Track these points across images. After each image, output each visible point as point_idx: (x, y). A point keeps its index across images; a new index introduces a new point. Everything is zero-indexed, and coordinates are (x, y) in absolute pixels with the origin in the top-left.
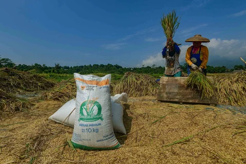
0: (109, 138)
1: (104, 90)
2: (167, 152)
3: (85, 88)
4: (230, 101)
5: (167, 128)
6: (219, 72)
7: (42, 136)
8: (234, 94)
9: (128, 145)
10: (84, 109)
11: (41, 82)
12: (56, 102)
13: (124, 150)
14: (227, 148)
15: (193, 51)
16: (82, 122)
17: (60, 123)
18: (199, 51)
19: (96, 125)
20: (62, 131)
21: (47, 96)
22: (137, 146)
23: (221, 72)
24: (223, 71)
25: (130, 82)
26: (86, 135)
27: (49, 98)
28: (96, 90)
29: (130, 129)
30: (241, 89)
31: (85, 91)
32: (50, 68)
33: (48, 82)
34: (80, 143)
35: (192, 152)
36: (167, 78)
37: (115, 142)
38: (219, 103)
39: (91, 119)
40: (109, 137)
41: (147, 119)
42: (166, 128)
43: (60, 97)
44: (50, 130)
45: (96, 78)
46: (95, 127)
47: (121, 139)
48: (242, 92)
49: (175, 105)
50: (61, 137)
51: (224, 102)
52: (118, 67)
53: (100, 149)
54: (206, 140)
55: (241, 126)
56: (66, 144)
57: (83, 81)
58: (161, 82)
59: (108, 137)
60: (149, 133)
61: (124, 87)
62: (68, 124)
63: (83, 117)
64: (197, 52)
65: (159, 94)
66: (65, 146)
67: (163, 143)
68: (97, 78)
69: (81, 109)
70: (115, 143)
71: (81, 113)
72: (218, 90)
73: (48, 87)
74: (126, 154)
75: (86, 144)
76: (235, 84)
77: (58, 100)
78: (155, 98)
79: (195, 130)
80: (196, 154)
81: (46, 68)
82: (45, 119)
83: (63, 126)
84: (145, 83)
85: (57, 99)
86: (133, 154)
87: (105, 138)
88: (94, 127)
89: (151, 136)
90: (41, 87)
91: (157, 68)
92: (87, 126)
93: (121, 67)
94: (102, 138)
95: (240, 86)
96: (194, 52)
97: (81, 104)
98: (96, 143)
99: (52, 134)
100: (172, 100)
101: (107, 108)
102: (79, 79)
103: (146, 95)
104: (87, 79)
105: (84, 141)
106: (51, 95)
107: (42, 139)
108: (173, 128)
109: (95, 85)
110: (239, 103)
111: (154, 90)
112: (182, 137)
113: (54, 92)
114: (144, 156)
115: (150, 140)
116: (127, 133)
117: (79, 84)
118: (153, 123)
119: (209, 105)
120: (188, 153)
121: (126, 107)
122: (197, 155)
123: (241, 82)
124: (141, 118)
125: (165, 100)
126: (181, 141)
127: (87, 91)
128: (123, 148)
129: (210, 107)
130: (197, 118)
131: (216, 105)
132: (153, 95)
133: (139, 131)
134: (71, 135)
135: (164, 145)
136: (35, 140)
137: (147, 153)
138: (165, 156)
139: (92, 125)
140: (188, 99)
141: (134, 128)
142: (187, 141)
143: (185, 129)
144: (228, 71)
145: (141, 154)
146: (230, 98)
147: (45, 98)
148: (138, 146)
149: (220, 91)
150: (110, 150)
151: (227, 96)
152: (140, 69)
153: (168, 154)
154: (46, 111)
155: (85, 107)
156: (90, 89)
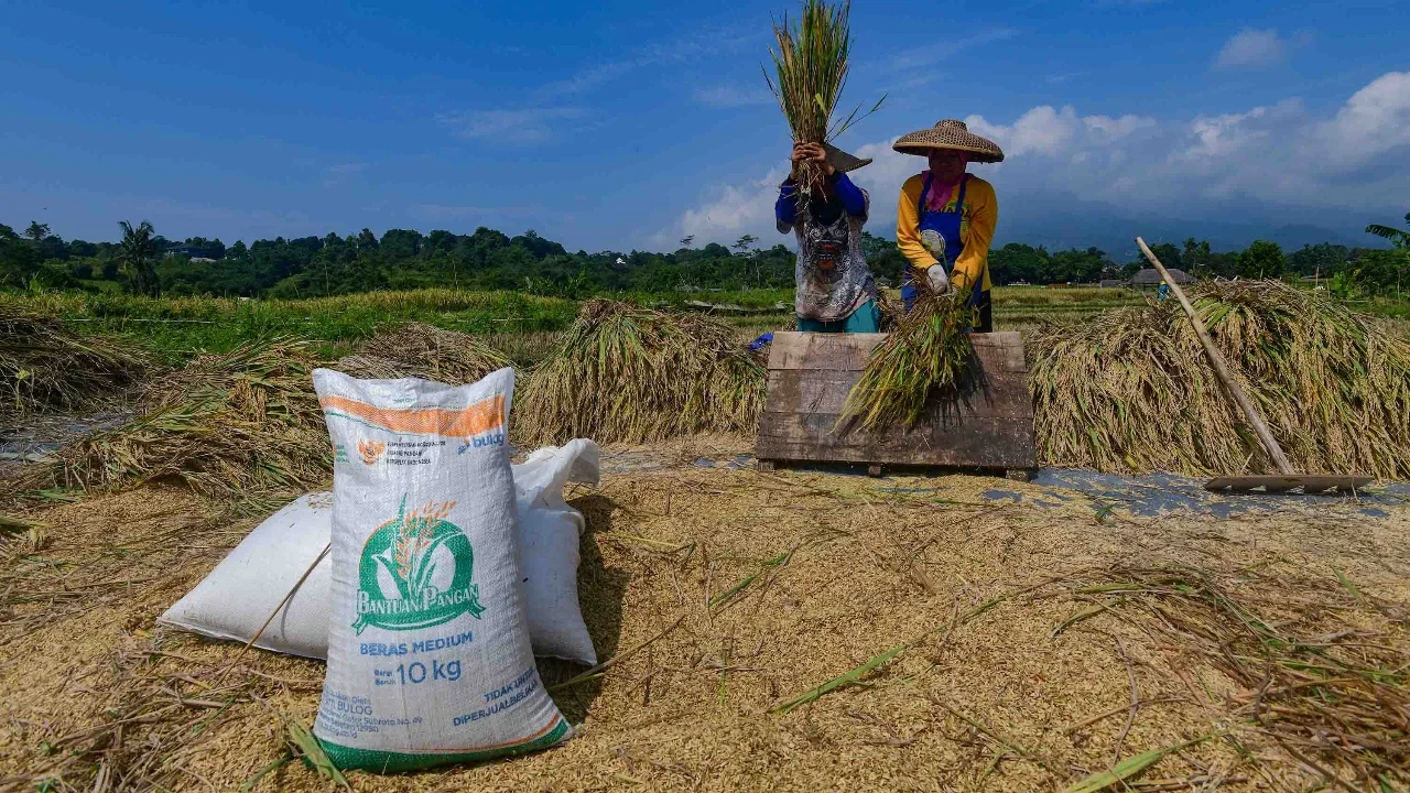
0: (515, 700)
1: (479, 456)
2: (786, 737)
3: (383, 456)
4: (1091, 451)
5: (795, 617)
6: (1071, 278)
7: (132, 727)
8: (1108, 415)
9: (606, 720)
10: (381, 565)
11: (36, 362)
12: (165, 499)
13: (591, 747)
14: (1025, 691)
15: (930, 196)
16: (373, 634)
17: (227, 642)
18: (955, 199)
19: (450, 642)
20: (253, 688)
21: (97, 463)
22: (647, 725)
23: (1084, 280)
24: (1093, 276)
25: (609, 360)
26: (396, 700)
27: (112, 473)
28: (442, 463)
29: (617, 635)
30: (1135, 393)
31: (381, 469)
32: (87, 249)
33: (84, 360)
34: (365, 741)
35: (891, 727)
36: (806, 337)
37: (542, 716)
38: (1051, 458)
39: (422, 615)
40: (515, 693)
41: (698, 574)
42: (788, 620)
43: (192, 466)
44: (176, 684)
45: (437, 395)
46: (443, 655)
47: (572, 696)
48: (1142, 404)
49: (847, 484)
50: (252, 723)
51: (1068, 454)
52: (537, 248)
53: (469, 761)
54: (953, 664)
55: (1094, 585)
56: (290, 753)
57: (369, 413)
58: (774, 361)
59: (507, 697)
60: (711, 649)
61: (575, 388)
62: (285, 643)
63: (375, 607)
64: (950, 205)
65: (766, 426)
66: (282, 766)
67: (775, 695)
68: (442, 394)
69: (367, 569)
70: (546, 721)
71: (369, 584)
72: (1046, 400)
73: (88, 387)
74: (600, 767)
75: (399, 741)
76: (1115, 369)
77: (182, 482)
78: (747, 447)
79: (916, 619)
80: (906, 730)
81: (57, 248)
82: (123, 614)
83: (253, 656)
84: (695, 366)
85: (173, 480)
86: (633, 764)
87: (492, 704)
88: (436, 654)
89: (719, 662)
90: (41, 392)
91: (762, 255)
92: (402, 650)
93: (557, 249)
94: (478, 703)
95: (1134, 379)
96: (933, 203)
97: (365, 539)
98: (452, 731)
99: (196, 708)
100: (828, 456)
101: (502, 550)
102: (346, 403)
103: (699, 428)
104: (390, 404)
105: (389, 730)
106: (127, 456)
107: (133, 745)
108: (821, 614)
109: (434, 437)
110: (1129, 459)
111: (743, 403)
112: (858, 655)
113: (148, 438)
114: (682, 768)
115: (714, 687)
116: (602, 659)
117: (347, 431)
118: (728, 597)
119: (1000, 472)
120: (875, 731)
121: (594, 512)
122: (908, 735)
123: (1140, 357)
124: (667, 573)
125: (796, 456)
126: (854, 675)
127: (393, 470)
128: (583, 741)
129: (1007, 484)
130: (935, 555)
131: (1032, 474)
132: (735, 427)
133: (662, 646)
134: (304, 704)
135: (776, 705)
136: (91, 758)
137: (695, 752)
138: (776, 759)
139: (427, 646)
140: (907, 448)
141: (635, 631)
142: (879, 675)
143: (871, 617)
144: (1112, 274)
145: (667, 762)
146: (1094, 435)
147: (88, 473)
148: (657, 722)
149: (1052, 399)
150: (520, 756)
151: (1081, 427)
152: (671, 259)
153: (788, 744)
154: (112, 563)
155: (387, 555)
156: (407, 456)
